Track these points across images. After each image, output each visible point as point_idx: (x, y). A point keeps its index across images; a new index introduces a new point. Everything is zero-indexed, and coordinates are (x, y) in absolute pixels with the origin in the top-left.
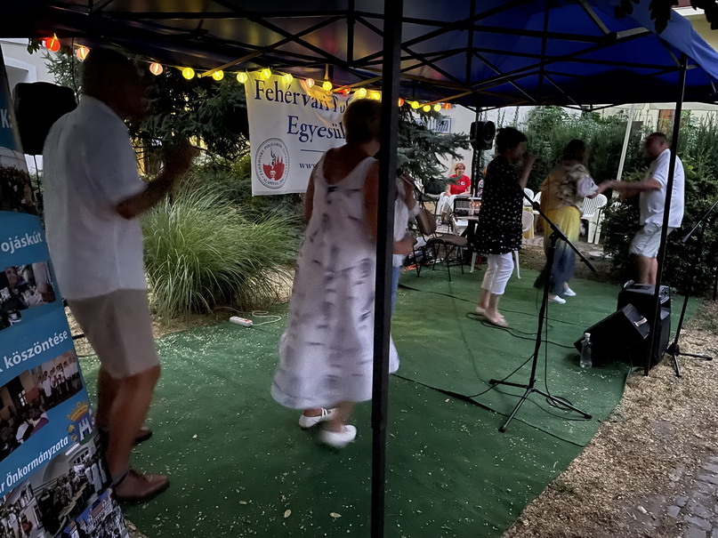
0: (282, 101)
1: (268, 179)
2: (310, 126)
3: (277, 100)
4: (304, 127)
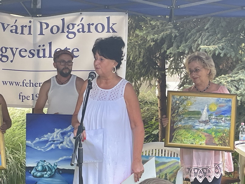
2: (12, 49)
4: (4, 50)
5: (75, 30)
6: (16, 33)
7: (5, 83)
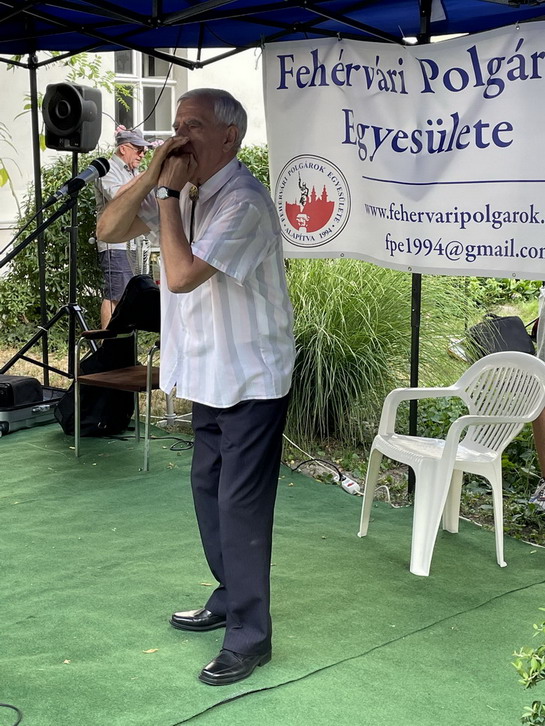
0: (323, 83)
1: (294, 230)
5: (502, 75)
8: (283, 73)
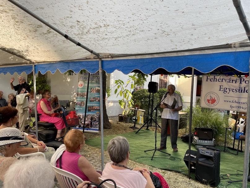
0: (216, 81)
1: (209, 104)
2: (229, 89)
3: (214, 81)
4: (225, 89)
6: (230, 82)
7: (225, 101)
8: (207, 79)
